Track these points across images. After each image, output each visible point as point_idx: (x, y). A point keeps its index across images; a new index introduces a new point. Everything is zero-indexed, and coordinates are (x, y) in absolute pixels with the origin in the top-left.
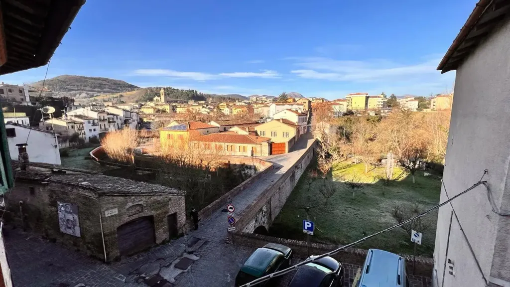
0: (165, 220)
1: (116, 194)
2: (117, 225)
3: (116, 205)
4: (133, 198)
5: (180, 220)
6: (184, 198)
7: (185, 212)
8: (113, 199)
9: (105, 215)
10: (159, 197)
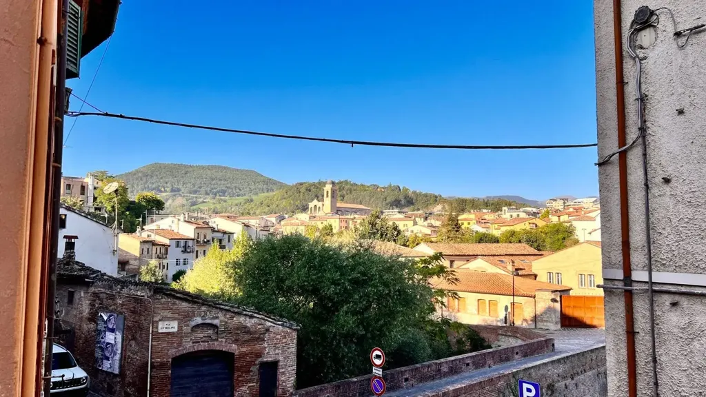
0: (255, 369)
1: (178, 295)
2: (173, 352)
3: (176, 316)
4: (203, 308)
5: (284, 382)
6: (295, 334)
7: (295, 367)
8: (174, 304)
9: (157, 328)
10: (248, 319)
